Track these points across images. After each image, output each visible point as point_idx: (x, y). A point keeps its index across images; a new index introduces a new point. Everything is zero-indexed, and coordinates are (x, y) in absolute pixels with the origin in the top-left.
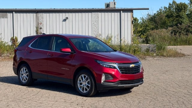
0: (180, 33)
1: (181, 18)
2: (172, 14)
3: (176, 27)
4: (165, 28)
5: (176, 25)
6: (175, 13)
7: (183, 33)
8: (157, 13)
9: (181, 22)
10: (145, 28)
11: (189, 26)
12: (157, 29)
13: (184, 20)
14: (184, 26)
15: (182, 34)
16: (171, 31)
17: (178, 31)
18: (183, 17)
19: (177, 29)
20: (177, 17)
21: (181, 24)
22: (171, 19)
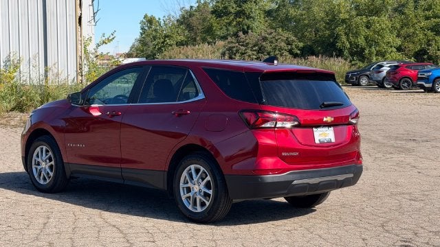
0: (242, 54)
1: (248, 17)
2: (225, 8)
3: (234, 41)
4: (209, 43)
5: (236, 35)
6: (234, 6)
7: (249, 56)
8: (197, 5)
9: (248, 27)
10: (163, 43)
11: (265, 39)
12: (194, 45)
13: (255, 25)
14: (252, 37)
15: (246, 57)
16: (221, 51)
17: (237, 51)
18: (252, 15)
19: (237, 44)
20: (238, 14)
21: (245, 32)
22: (225, 20)
